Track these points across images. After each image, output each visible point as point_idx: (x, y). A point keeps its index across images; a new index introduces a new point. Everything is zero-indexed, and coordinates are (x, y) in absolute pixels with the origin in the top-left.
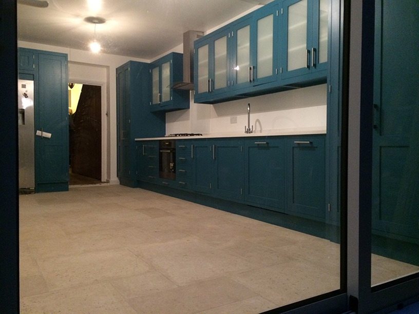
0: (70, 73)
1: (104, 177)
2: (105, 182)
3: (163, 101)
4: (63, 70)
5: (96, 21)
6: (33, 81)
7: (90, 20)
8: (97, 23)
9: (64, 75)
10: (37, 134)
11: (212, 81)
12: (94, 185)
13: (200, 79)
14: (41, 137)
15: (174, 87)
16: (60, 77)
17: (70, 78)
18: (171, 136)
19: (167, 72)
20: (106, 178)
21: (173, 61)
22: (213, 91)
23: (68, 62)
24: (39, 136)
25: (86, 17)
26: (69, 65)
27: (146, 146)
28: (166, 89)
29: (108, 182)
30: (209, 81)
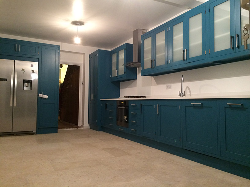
0: (61, 58)
1: (80, 124)
2: (80, 127)
3: (119, 74)
4: (57, 56)
5: (78, 24)
6: (38, 63)
7: (75, 23)
8: (79, 25)
9: (57, 59)
10: (39, 96)
11: (154, 61)
12: (73, 129)
13: (145, 60)
14: (41, 98)
15: (127, 66)
16: (55, 60)
17: (61, 61)
18: (125, 97)
19: (122, 56)
20: (81, 124)
21: (126, 49)
22: (155, 67)
23: (60, 50)
24: (40, 97)
25: (72, 21)
26: (61, 53)
27: (107, 104)
28: (121, 67)
29: (82, 127)
30: (152, 61)
